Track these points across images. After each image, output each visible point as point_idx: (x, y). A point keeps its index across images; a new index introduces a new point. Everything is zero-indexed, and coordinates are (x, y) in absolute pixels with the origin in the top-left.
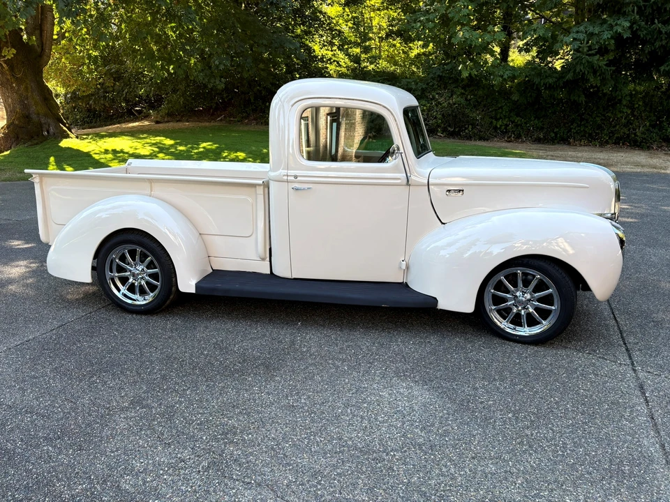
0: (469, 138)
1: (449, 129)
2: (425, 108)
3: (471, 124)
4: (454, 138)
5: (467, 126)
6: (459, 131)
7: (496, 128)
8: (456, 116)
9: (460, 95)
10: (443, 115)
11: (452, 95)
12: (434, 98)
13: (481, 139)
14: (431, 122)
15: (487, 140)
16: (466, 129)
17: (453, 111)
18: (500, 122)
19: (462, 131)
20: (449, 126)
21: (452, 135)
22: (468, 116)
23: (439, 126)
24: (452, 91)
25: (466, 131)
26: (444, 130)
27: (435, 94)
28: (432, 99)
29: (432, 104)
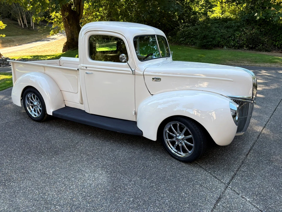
0: (260, 50)
1: (250, 46)
2: (238, 35)
3: (262, 44)
4: (252, 50)
5: (259, 44)
6: (255, 47)
7: (275, 46)
8: (254, 39)
9: (257, 29)
10: (247, 39)
11: (253, 29)
12: (243, 31)
13: (266, 51)
14: (240, 42)
15: (270, 52)
16: (259, 46)
17: (252, 37)
18: (278, 43)
19: (256, 47)
20: (250, 44)
21: (251, 49)
22: (260, 40)
23: (244, 44)
24: (253, 27)
25: (259, 47)
26: (247, 46)
27: (244, 28)
28: (242, 31)
29: (242, 33)
